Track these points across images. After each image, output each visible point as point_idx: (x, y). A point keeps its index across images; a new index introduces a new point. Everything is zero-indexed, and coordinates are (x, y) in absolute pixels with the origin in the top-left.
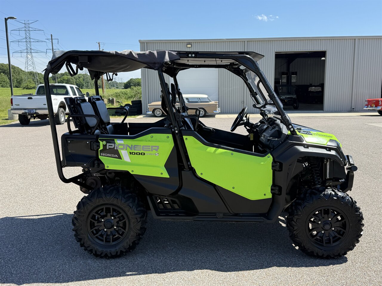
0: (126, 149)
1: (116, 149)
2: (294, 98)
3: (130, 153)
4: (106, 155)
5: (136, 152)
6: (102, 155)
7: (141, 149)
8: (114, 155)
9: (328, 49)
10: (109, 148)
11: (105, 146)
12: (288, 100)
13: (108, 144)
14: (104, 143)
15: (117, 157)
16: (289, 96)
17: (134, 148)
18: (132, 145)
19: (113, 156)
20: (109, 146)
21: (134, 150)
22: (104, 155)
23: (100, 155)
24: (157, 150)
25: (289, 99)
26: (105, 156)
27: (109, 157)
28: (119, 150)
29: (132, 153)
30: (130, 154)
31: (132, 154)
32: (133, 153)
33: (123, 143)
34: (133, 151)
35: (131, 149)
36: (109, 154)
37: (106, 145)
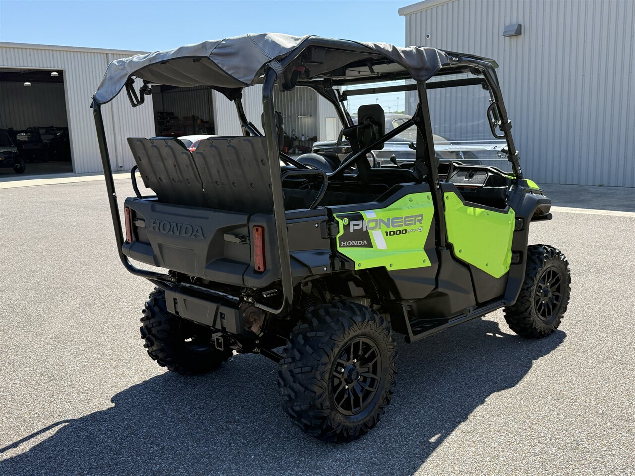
0: (380, 227)
1: (364, 229)
2: (15, 152)
3: (387, 232)
4: (349, 244)
5: (395, 229)
6: (342, 245)
7: (403, 223)
8: (362, 242)
9: (67, 67)
10: (354, 230)
11: (347, 227)
12: (5, 157)
13: (352, 223)
14: (346, 220)
15: (366, 244)
16: (5, 150)
17: (393, 222)
18: (389, 219)
19: (360, 243)
20: (354, 225)
21: (394, 226)
22: (345, 245)
23: (340, 247)
24: (420, 221)
25: (6, 155)
26: (347, 247)
27: (354, 246)
28: (369, 231)
29: (390, 232)
30: (387, 235)
31: (390, 235)
32: (392, 233)
33: (375, 216)
34: (392, 229)
35: (388, 225)
36: (354, 242)
37: (349, 224)
